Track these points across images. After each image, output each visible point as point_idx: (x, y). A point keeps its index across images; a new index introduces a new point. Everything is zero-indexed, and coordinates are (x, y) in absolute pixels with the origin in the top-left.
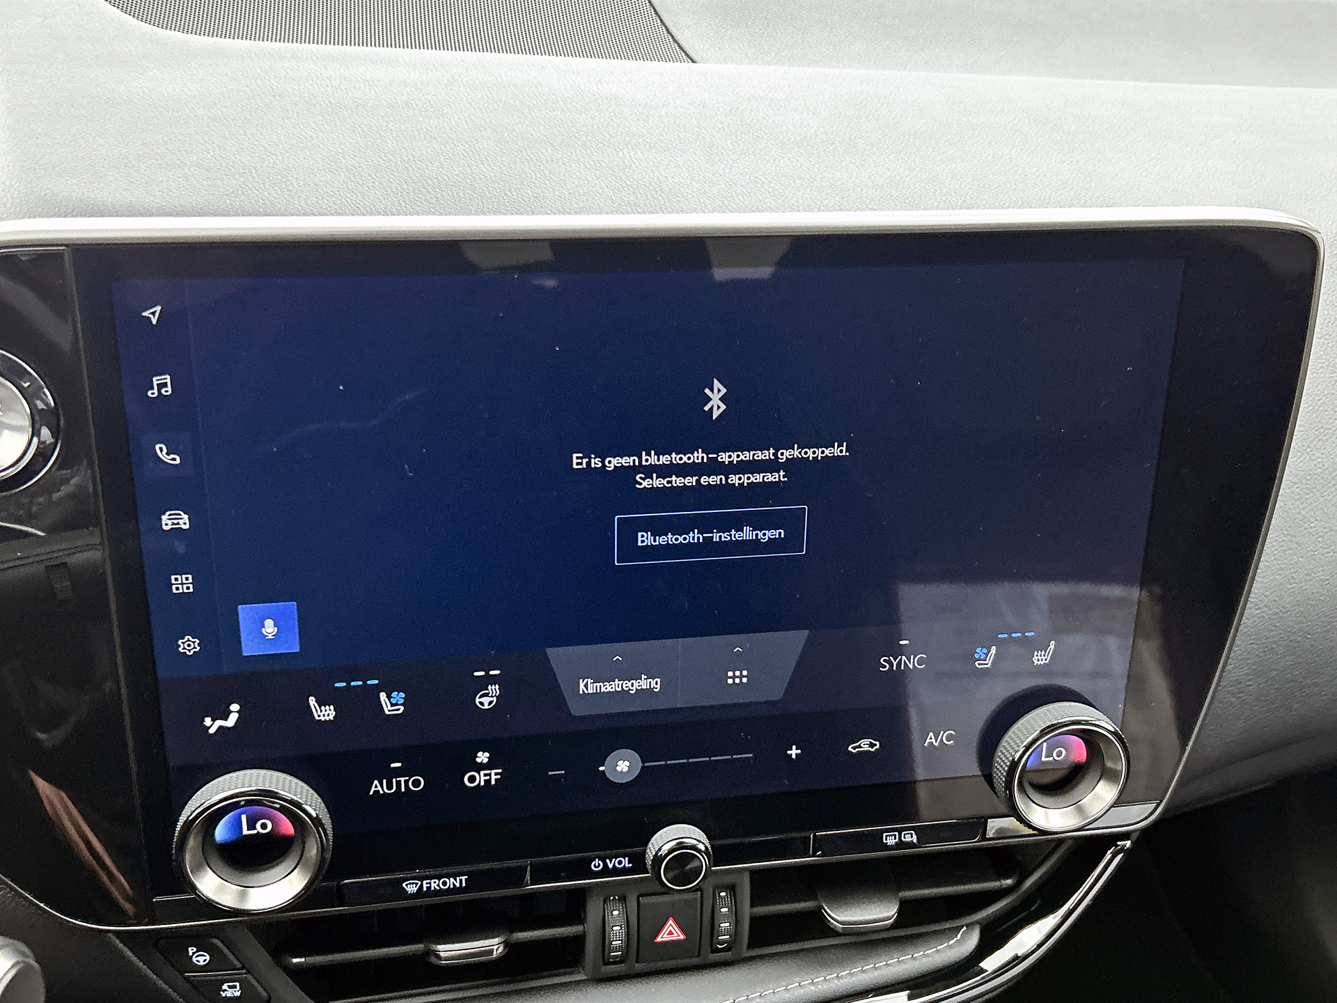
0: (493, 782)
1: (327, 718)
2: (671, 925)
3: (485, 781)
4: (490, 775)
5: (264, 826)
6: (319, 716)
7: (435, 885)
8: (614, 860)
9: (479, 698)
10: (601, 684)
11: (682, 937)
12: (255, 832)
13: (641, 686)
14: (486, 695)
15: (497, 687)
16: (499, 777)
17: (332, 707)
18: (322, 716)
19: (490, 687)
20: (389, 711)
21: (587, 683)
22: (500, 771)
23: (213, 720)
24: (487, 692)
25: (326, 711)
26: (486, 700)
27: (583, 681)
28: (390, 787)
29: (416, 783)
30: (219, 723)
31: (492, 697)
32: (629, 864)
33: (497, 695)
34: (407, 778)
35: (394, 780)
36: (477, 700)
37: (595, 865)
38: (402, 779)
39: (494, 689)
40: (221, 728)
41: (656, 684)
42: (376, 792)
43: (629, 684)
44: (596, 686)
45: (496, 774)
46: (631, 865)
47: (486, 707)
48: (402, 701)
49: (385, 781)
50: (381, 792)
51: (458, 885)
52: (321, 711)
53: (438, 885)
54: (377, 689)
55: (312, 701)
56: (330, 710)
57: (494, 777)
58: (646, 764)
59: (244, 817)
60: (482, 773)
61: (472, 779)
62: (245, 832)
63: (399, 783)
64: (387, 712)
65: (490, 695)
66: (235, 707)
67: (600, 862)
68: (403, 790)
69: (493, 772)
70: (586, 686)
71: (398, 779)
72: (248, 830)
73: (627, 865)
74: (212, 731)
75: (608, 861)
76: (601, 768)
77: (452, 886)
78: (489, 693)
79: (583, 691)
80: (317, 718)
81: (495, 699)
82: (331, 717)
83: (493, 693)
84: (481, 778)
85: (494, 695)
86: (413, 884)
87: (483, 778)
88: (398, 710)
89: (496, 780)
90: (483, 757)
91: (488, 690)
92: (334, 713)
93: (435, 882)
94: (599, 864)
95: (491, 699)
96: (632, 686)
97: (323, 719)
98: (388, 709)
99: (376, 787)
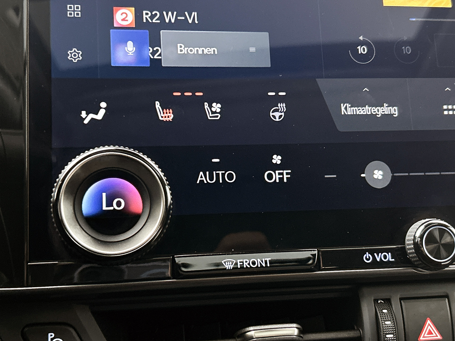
0: (285, 180)
1: (168, 119)
2: (429, 325)
3: (279, 178)
4: (282, 174)
5: (119, 204)
6: (162, 117)
7: (247, 263)
8: (380, 254)
9: (272, 112)
10: (356, 108)
11: (439, 337)
12: (111, 208)
13: (384, 112)
14: (277, 110)
15: (284, 105)
16: (289, 176)
17: (171, 111)
18: (164, 117)
19: (279, 105)
20: (210, 117)
21: (346, 106)
22: (290, 171)
23: (87, 114)
24: (278, 108)
25: (167, 113)
26: (277, 114)
27: (344, 105)
28: (211, 179)
29: (230, 177)
30: (91, 116)
31: (281, 112)
32: (392, 259)
33: (285, 111)
34: (224, 172)
35: (214, 172)
36: (271, 114)
37: (366, 257)
38: (220, 172)
39: (282, 106)
40: (92, 119)
41: (394, 111)
42: (202, 181)
43: (376, 110)
44: (353, 110)
45: (287, 174)
46: (393, 260)
47: (277, 120)
48: (219, 110)
49: (207, 173)
50: (205, 182)
51: (264, 265)
52: (164, 113)
53: (249, 264)
54: (202, 100)
55: (158, 105)
56: (170, 113)
57: (285, 176)
58: (395, 174)
59: (104, 195)
60: (277, 172)
61: (270, 176)
62: (105, 208)
63: (218, 175)
64: (209, 118)
65: (280, 111)
66: (103, 105)
67: (370, 255)
68: (221, 182)
69: (285, 172)
70: (346, 108)
71: (217, 172)
72: (107, 206)
73: (390, 260)
74: (86, 122)
75: (375, 254)
76: (363, 175)
77: (259, 266)
78: (279, 109)
79: (344, 113)
80: (161, 118)
81: (283, 114)
82: (170, 119)
83: (281, 109)
84: (276, 177)
85: (282, 111)
86: (230, 261)
87: (278, 176)
88: (217, 116)
89: (287, 178)
90: (277, 159)
91: (278, 107)
92: (172, 116)
93: (246, 262)
94: (369, 257)
95: (281, 114)
96: (378, 112)
97: (164, 119)
98: (210, 116)
99: (201, 177)
